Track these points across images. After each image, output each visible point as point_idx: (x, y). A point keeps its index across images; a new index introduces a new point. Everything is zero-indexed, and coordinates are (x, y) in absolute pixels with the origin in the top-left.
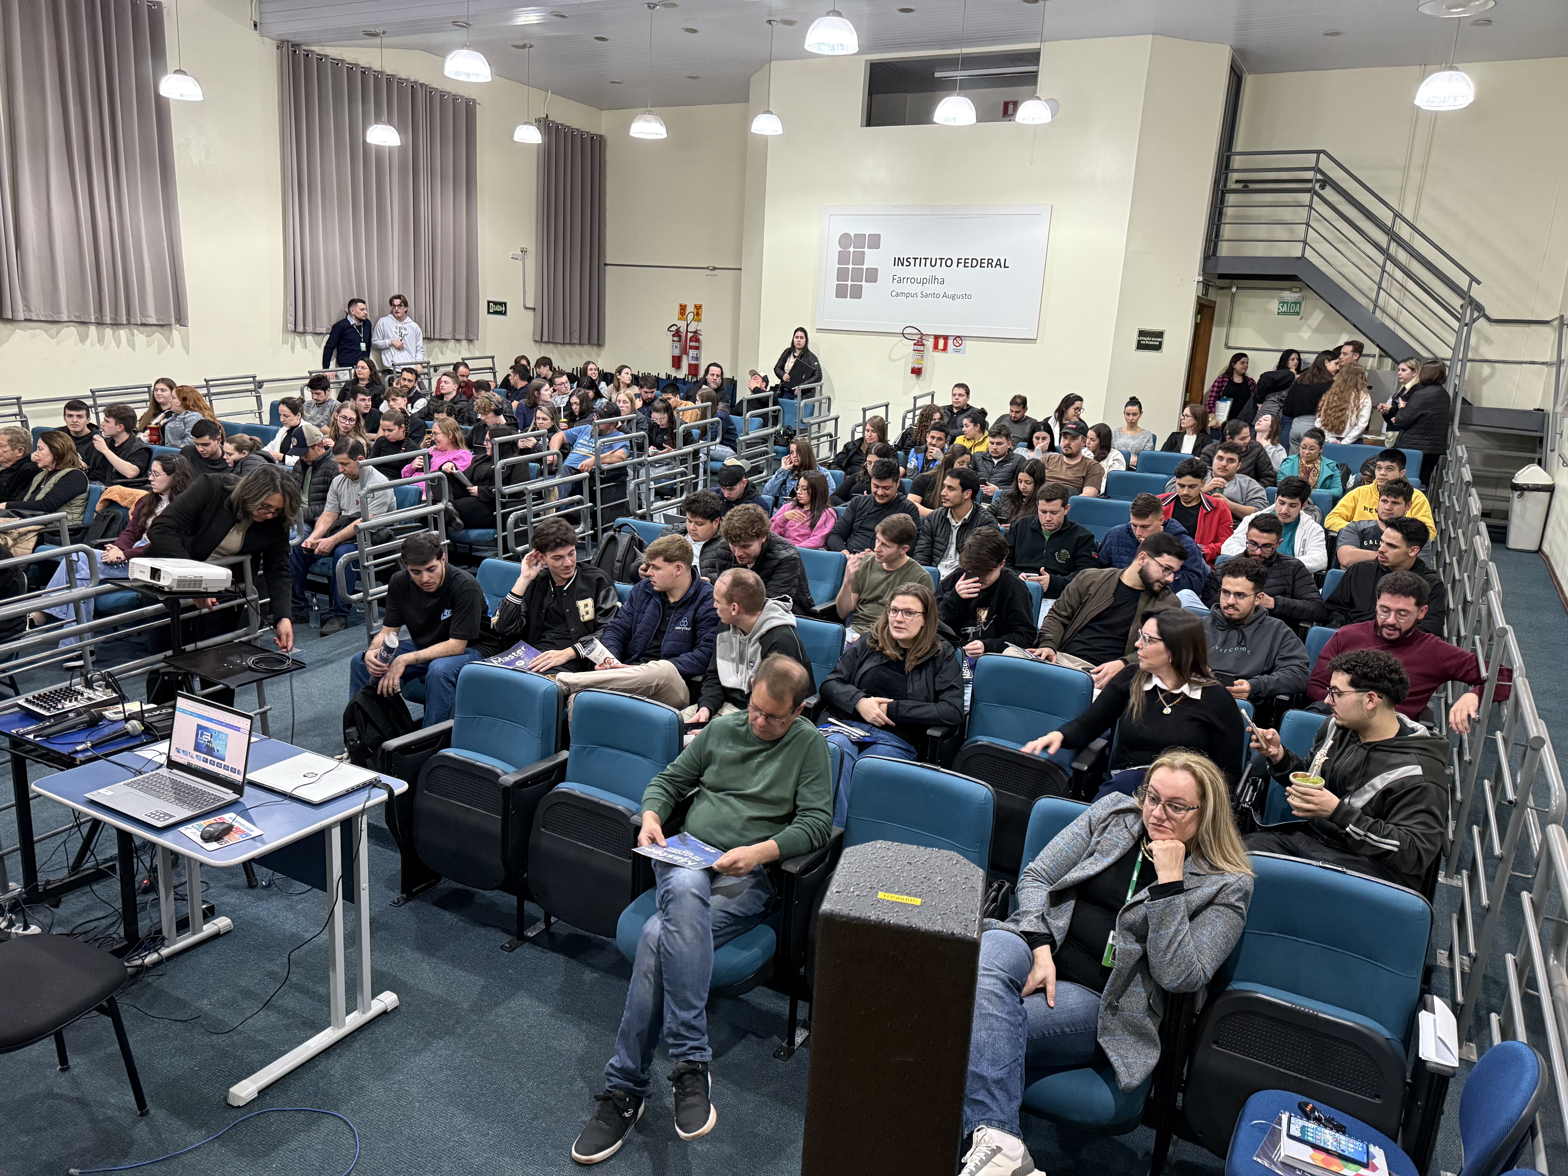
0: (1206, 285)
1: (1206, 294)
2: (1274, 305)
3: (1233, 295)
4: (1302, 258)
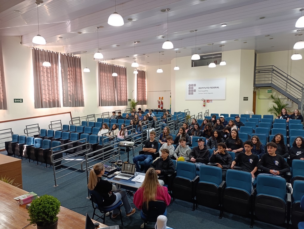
0: (254, 89)
1: (254, 90)
2: (267, 91)
3: (259, 90)
4: (271, 83)
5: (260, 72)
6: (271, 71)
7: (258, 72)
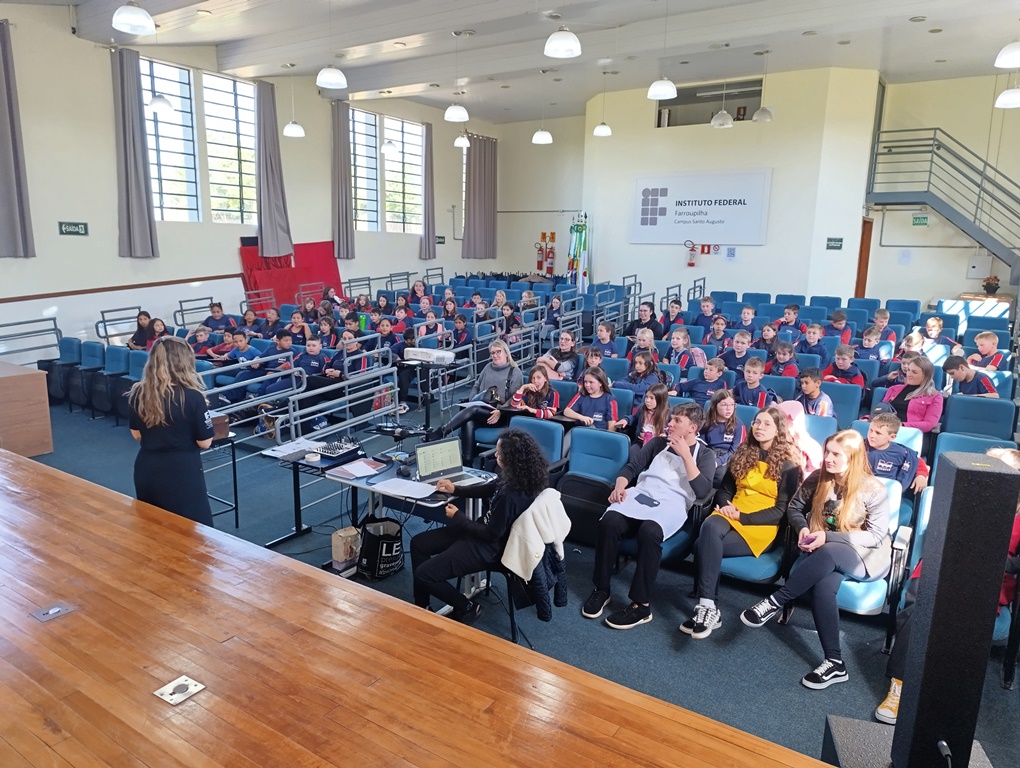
0: (867, 209)
1: (867, 215)
2: (910, 220)
3: (884, 214)
4: (928, 191)
5: (894, 150)
6: (930, 148)
7: (886, 150)
